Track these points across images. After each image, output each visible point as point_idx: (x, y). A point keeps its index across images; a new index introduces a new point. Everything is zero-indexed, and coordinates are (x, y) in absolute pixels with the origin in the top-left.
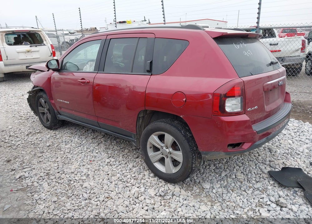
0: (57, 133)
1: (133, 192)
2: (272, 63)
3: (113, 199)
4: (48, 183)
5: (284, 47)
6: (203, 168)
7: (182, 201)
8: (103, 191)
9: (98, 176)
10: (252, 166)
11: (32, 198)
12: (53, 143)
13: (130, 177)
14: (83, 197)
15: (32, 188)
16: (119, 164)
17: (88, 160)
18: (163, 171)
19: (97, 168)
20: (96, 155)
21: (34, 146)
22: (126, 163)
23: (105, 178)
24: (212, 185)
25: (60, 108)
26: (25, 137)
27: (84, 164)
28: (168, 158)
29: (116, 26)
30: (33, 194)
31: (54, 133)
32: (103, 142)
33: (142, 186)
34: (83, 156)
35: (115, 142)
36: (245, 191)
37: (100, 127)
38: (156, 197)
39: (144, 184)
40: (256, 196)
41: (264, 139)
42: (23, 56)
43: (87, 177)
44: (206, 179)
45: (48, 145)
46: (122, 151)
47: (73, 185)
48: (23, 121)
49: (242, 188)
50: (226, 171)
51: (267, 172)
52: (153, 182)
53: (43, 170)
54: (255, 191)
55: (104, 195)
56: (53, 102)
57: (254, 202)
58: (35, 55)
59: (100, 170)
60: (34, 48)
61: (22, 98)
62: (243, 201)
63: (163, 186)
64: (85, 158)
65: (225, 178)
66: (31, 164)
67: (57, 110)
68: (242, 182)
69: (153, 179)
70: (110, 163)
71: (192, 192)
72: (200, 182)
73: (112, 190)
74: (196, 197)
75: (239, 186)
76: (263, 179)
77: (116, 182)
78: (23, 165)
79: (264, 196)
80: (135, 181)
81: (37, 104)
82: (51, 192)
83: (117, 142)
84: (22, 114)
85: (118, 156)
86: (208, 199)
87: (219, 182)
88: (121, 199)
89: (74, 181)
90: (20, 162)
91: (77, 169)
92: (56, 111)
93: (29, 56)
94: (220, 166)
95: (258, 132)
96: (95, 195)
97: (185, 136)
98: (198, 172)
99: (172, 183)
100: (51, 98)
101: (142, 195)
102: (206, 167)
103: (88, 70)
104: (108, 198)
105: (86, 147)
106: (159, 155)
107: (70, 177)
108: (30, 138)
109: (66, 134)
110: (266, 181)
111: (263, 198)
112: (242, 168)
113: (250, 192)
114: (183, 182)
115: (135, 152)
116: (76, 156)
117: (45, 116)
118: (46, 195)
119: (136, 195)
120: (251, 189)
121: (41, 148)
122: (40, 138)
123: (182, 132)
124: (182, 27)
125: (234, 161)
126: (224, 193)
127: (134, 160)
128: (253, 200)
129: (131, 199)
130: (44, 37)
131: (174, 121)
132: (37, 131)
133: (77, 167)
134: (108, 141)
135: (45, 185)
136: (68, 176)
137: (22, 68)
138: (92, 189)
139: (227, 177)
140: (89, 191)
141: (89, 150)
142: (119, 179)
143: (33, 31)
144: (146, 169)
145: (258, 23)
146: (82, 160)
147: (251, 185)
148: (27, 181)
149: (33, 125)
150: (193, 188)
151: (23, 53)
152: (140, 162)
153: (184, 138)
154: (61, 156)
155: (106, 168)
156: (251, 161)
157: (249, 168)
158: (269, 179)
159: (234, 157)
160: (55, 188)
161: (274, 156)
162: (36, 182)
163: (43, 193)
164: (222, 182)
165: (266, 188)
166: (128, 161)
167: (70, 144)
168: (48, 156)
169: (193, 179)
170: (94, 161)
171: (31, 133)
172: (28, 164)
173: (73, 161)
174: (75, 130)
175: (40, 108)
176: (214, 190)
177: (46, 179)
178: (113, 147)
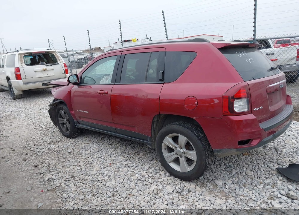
0: (76, 141)
1: (152, 189)
2: (272, 69)
3: (134, 196)
4: (74, 184)
5: (281, 56)
6: (214, 167)
7: (198, 196)
8: (124, 189)
9: (119, 176)
10: (261, 165)
11: (61, 197)
12: (74, 149)
13: (148, 177)
14: (107, 195)
15: (60, 188)
16: (136, 166)
17: (107, 163)
18: (178, 170)
19: (117, 170)
20: (114, 158)
21: (57, 153)
22: (142, 165)
23: (125, 178)
24: (224, 182)
25: (80, 117)
26: (48, 145)
27: (105, 166)
28: (182, 157)
29: (122, 45)
30: (62, 193)
31: (74, 141)
32: (119, 147)
33: (160, 184)
34: (102, 160)
35: (129, 147)
36: (256, 186)
37: (117, 133)
38: (173, 193)
39: (161, 182)
40: (268, 190)
41: (271, 136)
42: (39, 75)
43: (108, 178)
44: (218, 177)
45: (69, 151)
46: (137, 155)
47: (96, 185)
48: (44, 132)
49: (253, 184)
50: (236, 169)
51: (275, 169)
52: (169, 180)
53: (68, 173)
54: (266, 186)
55: (126, 193)
56: (73, 112)
57: (265, 195)
58: (50, 74)
59: (120, 171)
60: (49, 68)
61: (40, 112)
62: (255, 195)
63: (179, 184)
64: (105, 162)
65: (236, 175)
66: (57, 168)
67: (77, 120)
68: (252, 179)
69: (169, 178)
70: (128, 165)
71: (206, 188)
72: (212, 179)
73: (133, 188)
74: (210, 192)
75: (250, 182)
76: (272, 176)
77: (136, 181)
78: (50, 169)
79: (275, 190)
80: (153, 180)
81: (58, 115)
82: (77, 191)
83: (131, 147)
84: (42, 125)
85: (134, 159)
86: (222, 195)
87: (231, 179)
88: (142, 196)
89: (97, 182)
90: (47, 167)
91: (99, 171)
92: (75, 121)
93: (45, 75)
94: (230, 165)
95: (265, 130)
96: (118, 193)
97: (198, 136)
98: (210, 171)
99: (187, 181)
100: (71, 109)
101: (160, 192)
102: (217, 166)
103: (104, 83)
104: (130, 195)
105: (104, 152)
106: (173, 156)
107: (93, 178)
108: (53, 146)
109: (85, 141)
110: (276, 177)
111: (274, 192)
112: (251, 166)
113: (261, 187)
114: (196, 180)
115: (149, 155)
116: (96, 160)
117: (65, 126)
118: (73, 194)
119: (155, 192)
120: (262, 185)
121: (63, 155)
122: (62, 145)
123: (195, 132)
124: (190, 41)
125: (243, 160)
126: (236, 188)
127: (150, 162)
128: (264, 194)
129: (151, 196)
130: (58, 57)
131: (186, 124)
132: (57, 140)
133: (98, 169)
134: (124, 147)
135: (72, 185)
136: (91, 178)
137: (39, 85)
138: (115, 188)
139: (238, 175)
140: (112, 189)
141: (107, 155)
142: (138, 179)
143: (48, 52)
144: (161, 170)
145: (254, 35)
146: (102, 163)
147: (262, 181)
148: (55, 183)
149: (53, 135)
150: (207, 185)
151: (40, 72)
152: (155, 164)
153: (197, 138)
154: (83, 161)
155: (125, 169)
156: (258, 159)
157: (258, 166)
158: (277, 175)
159: (243, 157)
160: (81, 188)
161: (280, 155)
162: (63, 183)
163: (70, 192)
164: (234, 179)
165: (276, 183)
166: (144, 163)
167: (89, 150)
168: (70, 161)
169: (206, 177)
170: (113, 163)
171: (52, 141)
172: (54, 168)
173: (94, 164)
174: (93, 138)
175: (60, 119)
176: (226, 186)
177: (72, 181)
178: (129, 152)
